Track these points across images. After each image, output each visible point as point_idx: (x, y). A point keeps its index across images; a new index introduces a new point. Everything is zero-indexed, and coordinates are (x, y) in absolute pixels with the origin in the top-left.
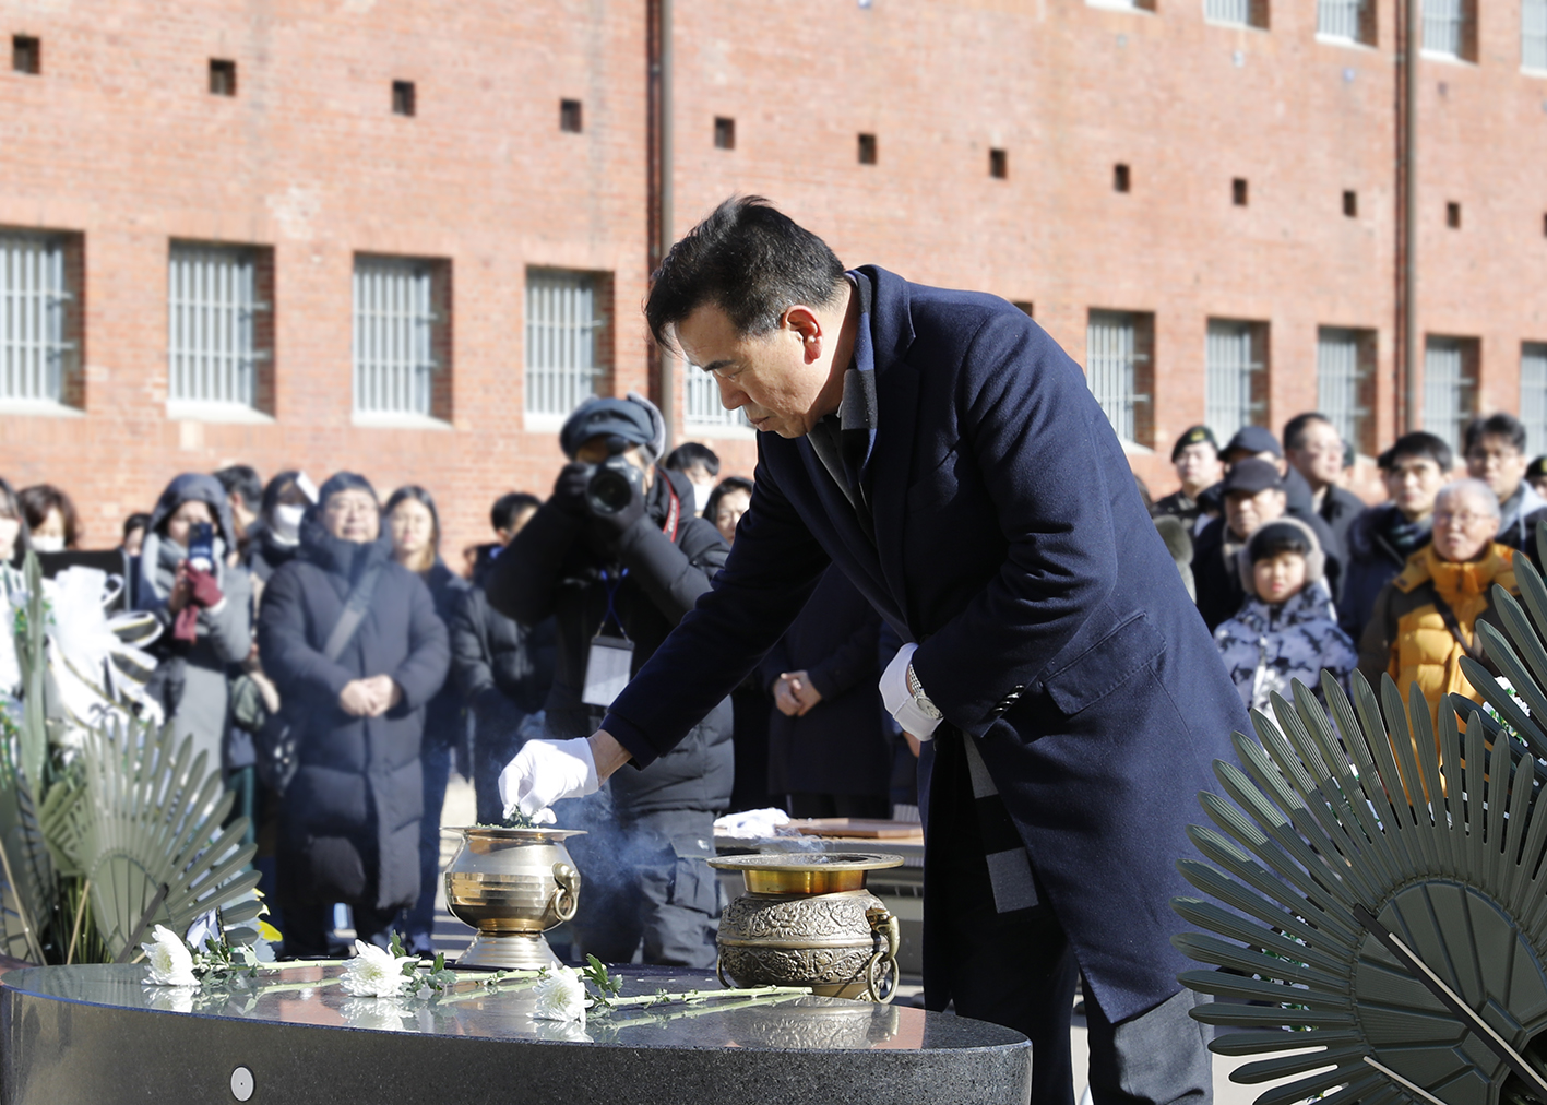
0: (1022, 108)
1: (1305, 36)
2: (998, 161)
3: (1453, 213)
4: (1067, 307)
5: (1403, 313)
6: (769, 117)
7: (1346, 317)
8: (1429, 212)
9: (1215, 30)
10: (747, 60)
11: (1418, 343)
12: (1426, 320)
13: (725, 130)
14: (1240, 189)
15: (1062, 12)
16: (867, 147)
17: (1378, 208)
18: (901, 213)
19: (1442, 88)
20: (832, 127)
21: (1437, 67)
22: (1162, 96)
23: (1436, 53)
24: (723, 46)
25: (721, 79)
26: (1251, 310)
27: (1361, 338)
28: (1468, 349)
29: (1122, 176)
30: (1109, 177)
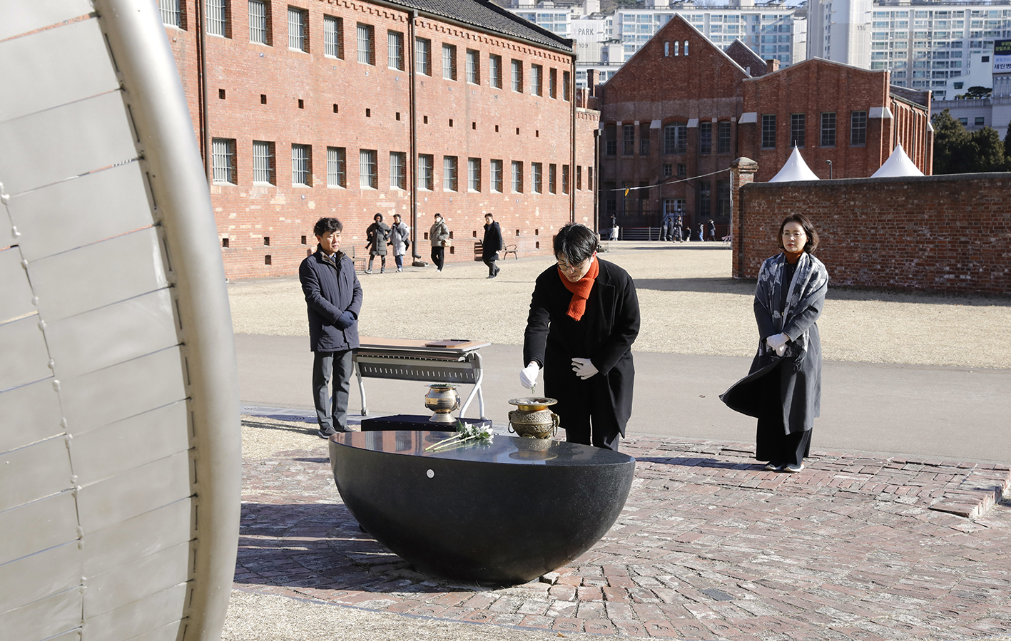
0: (307, 88)
1: (385, 67)
2: (301, 103)
3: (426, 118)
4: (321, 146)
5: (413, 148)
6: (235, 89)
7: (397, 149)
8: (419, 119)
9: (361, 65)
10: (227, 72)
11: (417, 156)
12: (419, 150)
13: (222, 94)
14: (368, 111)
15: (318, 59)
16: (264, 99)
17: (405, 117)
18: (274, 119)
19: (422, 83)
20: (253, 92)
21: (421, 77)
22: (347, 84)
23: (419, 73)
24: (221, 67)
25: (221, 78)
26: (373, 148)
27: (401, 156)
28: (429, 159)
29: (336, 108)
30: (332, 109)
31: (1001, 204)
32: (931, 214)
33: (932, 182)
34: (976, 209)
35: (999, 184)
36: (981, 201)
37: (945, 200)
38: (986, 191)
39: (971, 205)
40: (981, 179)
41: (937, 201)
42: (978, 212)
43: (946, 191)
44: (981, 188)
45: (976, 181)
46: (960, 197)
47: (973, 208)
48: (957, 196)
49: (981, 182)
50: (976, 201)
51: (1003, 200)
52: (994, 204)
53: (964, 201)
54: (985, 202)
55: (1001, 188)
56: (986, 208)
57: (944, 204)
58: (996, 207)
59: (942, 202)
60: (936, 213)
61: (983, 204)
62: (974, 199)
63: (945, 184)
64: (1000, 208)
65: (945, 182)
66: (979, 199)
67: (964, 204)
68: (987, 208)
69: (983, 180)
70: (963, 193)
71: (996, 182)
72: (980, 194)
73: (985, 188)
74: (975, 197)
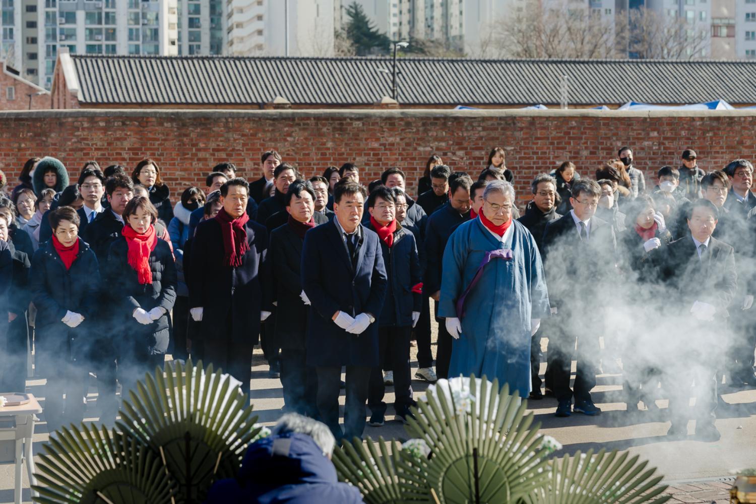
31: (107, 149)
32: (7, 162)
33: (7, 119)
34: (73, 155)
35: (102, 124)
36: (79, 146)
37: (28, 143)
38: (85, 133)
39: (65, 151)
40: (77, 117)
41: (16, 145)
42: (75, 160)
43: (29, 132)
44: (77, 129)
45: (70, 120)
46: (50, 140)
47: (68, 155)
48: (44, 139)
49: (77, 121)
50: (72, 144)
51: (109, 144)
52: (96, 149)
53: (55, 144)
54: (84, 146)
55: (105, 130)
56: (85, 154)
57: (25, 149)
58: (100, 153)
59: (23, 145)
60: (15, 161)
61: (81, 150)
62: (69, 143)
63: (26, 123)
64: (104, 155)
65: (27, 120)
66: (75, 142)
67: (55, 149)
68: (88, 154)
69: (80, 119)
70: (53, 135)
71: (97, 122)
72: (78, 136)
73: (83, 129)
74: (70, 140)
